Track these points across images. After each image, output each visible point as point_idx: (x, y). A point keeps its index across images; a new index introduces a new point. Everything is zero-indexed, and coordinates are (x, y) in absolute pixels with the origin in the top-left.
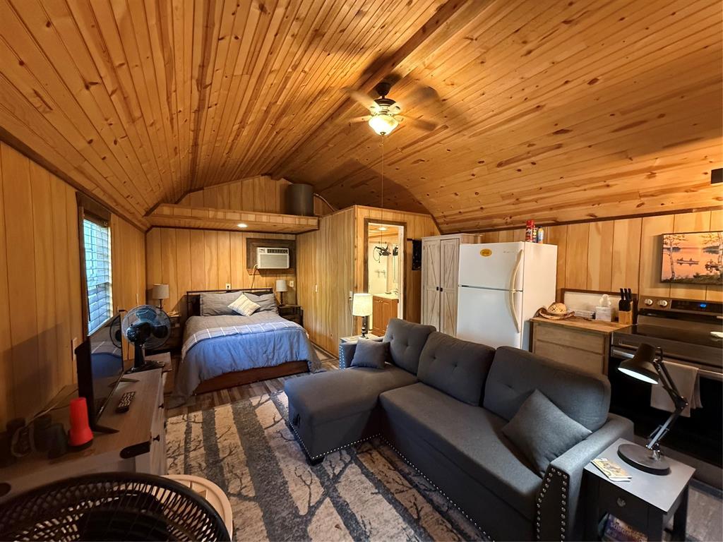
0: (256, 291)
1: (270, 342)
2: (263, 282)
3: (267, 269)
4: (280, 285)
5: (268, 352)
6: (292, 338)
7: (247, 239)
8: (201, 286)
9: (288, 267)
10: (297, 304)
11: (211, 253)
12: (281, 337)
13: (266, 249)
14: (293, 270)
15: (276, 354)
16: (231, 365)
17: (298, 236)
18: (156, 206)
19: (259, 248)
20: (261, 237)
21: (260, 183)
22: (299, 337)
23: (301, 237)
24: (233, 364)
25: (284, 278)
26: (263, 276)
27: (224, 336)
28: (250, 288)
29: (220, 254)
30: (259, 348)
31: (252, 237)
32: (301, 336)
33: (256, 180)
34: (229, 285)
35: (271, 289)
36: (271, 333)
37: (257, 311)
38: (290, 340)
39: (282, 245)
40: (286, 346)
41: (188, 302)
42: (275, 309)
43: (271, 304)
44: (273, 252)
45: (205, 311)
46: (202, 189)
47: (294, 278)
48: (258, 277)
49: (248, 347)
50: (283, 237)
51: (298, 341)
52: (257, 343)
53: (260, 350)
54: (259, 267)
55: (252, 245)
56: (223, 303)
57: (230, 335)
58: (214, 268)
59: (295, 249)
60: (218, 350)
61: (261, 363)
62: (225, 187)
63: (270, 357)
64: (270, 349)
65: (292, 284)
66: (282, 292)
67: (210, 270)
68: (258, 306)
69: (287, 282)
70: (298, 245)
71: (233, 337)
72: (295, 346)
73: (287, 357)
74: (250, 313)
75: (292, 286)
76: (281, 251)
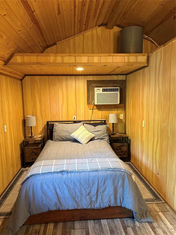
0: (94, 122)
1: (93, 184)
2: (99, 115)
3: (102, 105)
4: (112, 118)
5: (92, 194)
6: (116, 181)
7: (88, 81)
8: (57, 117)
9: (118, 103)
10: (125, 133)
11: (63, 92)
12: (105, 179)
13: (101, 89)
14: (123, 105)
15: (99, 198)
16: (56, 204)
17: (128, 76)
18: (12, 56)
19: (96, 88)
20: (97, 79)
21: (97, 33)
22: (123, 181)
23: (130, 77)
24: (58, 203)
25: (116, 112)
26: (99, 111)
27: (51, 173)
28: (90, 119)
29: (69, 94)
30: (83, 189)
31: (91, 79)
32: (126, 180)
33: (94, 31)
34: (75, 117)
35: (105, 121)
36: (95, 173)
37: (92, 140)
38: (114, 183)
39: (115, 85)
40: (110, 190)
41: (47, 129)
42: (107, 138)
43: (103, 134)
44: (107, 91)
45: (56, 137)
46: (55, 44)
47: (123, 112)
48: (96, 111)
49: (72, 187)
50: (115, 78)
51: (123, 186)
52: (81, 183)
53: (84, 192)
54: (96, 103)
55: (91, 85)
56: (68, 132)
57: (57, 172)
58: (65, 105)
59: (125, 88)
60: (45, 187)
61: (85, 204)
62: (71, 40)
63: (94, 199)
64: (94, 191)
65: (122, 117)
66: (113, 124)
67: (62, 106)
68: (93, 135)
69: (118, 116)
70: (127, 83)
71: (60, 175)
72: (120, 191)
73: (110, 201)
74: (86, 142)
75: (122, 118)
76: (113, 90)
